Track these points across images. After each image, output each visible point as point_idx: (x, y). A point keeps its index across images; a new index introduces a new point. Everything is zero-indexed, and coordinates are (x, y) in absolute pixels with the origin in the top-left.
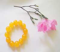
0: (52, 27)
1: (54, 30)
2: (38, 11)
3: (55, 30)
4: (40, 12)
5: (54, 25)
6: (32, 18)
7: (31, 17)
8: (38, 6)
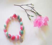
0: (45, 22)
3: (47, 25)
4: (35, 10)
6: (28, 15)
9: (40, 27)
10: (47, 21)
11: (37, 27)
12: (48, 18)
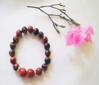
0: (87, 37)
1: (89, 42)
2: (65, 13)
3: (91, 41)
4: (67, 16)
5: (89, 35)
6: (55, 25)
7: (53, 23)
8: (64, 6)
9: (78, 45)
10: (91, 35)
11: (73, 45)
12: (92, 29)
